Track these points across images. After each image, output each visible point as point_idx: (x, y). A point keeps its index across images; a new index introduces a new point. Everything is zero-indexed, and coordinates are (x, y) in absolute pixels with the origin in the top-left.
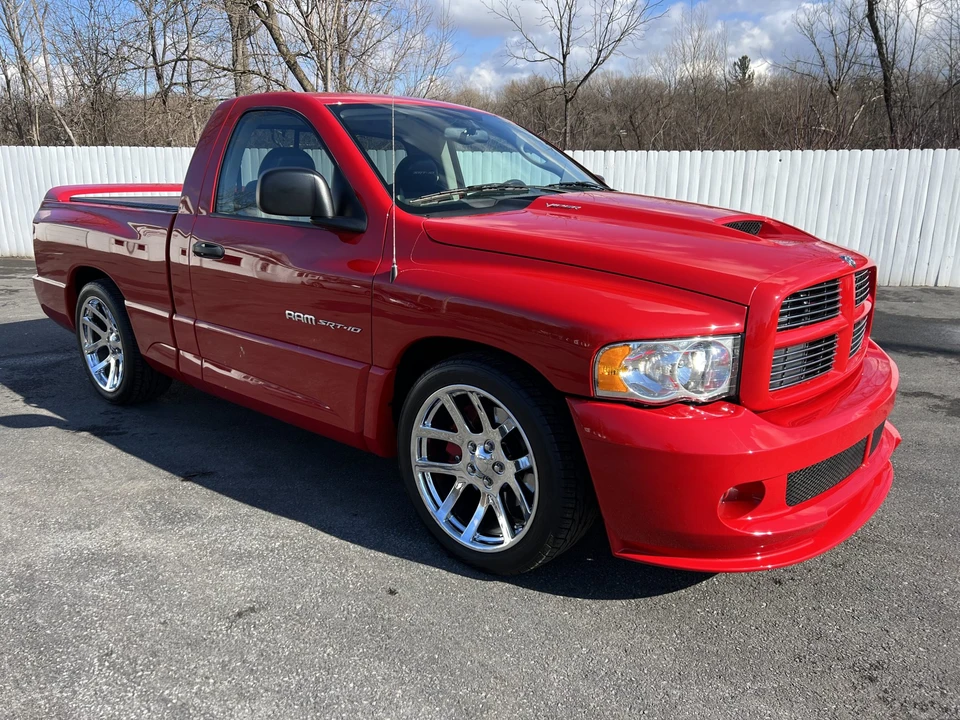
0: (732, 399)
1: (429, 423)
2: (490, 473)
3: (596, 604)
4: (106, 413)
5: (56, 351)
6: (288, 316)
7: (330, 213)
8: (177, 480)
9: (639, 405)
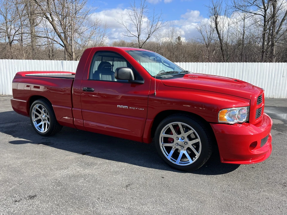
0: (248, 122)
1: (164, 133)
2: (184, 145)
3: (215, 176)
4: (43, 139)
5: (11, 122)
6: (118, 107)
7: (133, 79)
8: (81, 155)
9: (228, 124)
